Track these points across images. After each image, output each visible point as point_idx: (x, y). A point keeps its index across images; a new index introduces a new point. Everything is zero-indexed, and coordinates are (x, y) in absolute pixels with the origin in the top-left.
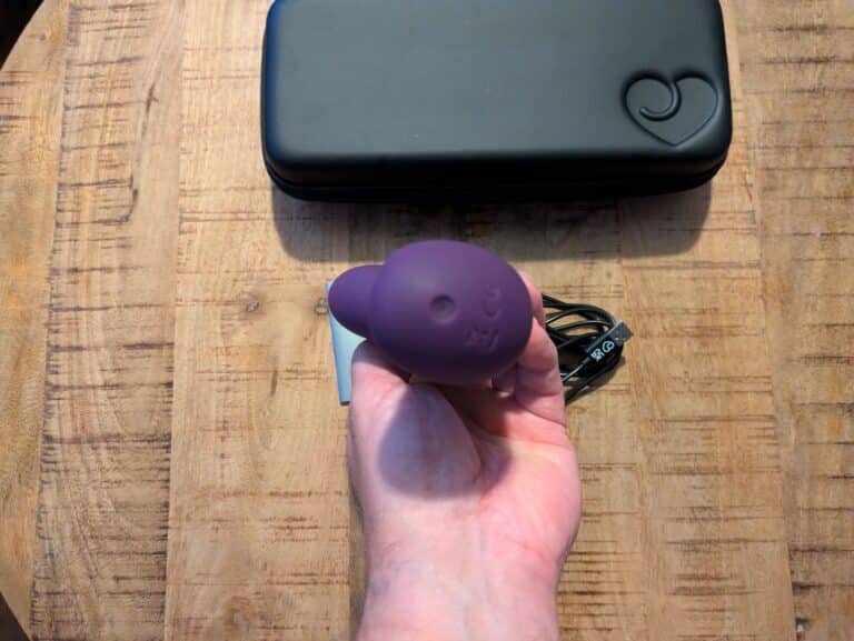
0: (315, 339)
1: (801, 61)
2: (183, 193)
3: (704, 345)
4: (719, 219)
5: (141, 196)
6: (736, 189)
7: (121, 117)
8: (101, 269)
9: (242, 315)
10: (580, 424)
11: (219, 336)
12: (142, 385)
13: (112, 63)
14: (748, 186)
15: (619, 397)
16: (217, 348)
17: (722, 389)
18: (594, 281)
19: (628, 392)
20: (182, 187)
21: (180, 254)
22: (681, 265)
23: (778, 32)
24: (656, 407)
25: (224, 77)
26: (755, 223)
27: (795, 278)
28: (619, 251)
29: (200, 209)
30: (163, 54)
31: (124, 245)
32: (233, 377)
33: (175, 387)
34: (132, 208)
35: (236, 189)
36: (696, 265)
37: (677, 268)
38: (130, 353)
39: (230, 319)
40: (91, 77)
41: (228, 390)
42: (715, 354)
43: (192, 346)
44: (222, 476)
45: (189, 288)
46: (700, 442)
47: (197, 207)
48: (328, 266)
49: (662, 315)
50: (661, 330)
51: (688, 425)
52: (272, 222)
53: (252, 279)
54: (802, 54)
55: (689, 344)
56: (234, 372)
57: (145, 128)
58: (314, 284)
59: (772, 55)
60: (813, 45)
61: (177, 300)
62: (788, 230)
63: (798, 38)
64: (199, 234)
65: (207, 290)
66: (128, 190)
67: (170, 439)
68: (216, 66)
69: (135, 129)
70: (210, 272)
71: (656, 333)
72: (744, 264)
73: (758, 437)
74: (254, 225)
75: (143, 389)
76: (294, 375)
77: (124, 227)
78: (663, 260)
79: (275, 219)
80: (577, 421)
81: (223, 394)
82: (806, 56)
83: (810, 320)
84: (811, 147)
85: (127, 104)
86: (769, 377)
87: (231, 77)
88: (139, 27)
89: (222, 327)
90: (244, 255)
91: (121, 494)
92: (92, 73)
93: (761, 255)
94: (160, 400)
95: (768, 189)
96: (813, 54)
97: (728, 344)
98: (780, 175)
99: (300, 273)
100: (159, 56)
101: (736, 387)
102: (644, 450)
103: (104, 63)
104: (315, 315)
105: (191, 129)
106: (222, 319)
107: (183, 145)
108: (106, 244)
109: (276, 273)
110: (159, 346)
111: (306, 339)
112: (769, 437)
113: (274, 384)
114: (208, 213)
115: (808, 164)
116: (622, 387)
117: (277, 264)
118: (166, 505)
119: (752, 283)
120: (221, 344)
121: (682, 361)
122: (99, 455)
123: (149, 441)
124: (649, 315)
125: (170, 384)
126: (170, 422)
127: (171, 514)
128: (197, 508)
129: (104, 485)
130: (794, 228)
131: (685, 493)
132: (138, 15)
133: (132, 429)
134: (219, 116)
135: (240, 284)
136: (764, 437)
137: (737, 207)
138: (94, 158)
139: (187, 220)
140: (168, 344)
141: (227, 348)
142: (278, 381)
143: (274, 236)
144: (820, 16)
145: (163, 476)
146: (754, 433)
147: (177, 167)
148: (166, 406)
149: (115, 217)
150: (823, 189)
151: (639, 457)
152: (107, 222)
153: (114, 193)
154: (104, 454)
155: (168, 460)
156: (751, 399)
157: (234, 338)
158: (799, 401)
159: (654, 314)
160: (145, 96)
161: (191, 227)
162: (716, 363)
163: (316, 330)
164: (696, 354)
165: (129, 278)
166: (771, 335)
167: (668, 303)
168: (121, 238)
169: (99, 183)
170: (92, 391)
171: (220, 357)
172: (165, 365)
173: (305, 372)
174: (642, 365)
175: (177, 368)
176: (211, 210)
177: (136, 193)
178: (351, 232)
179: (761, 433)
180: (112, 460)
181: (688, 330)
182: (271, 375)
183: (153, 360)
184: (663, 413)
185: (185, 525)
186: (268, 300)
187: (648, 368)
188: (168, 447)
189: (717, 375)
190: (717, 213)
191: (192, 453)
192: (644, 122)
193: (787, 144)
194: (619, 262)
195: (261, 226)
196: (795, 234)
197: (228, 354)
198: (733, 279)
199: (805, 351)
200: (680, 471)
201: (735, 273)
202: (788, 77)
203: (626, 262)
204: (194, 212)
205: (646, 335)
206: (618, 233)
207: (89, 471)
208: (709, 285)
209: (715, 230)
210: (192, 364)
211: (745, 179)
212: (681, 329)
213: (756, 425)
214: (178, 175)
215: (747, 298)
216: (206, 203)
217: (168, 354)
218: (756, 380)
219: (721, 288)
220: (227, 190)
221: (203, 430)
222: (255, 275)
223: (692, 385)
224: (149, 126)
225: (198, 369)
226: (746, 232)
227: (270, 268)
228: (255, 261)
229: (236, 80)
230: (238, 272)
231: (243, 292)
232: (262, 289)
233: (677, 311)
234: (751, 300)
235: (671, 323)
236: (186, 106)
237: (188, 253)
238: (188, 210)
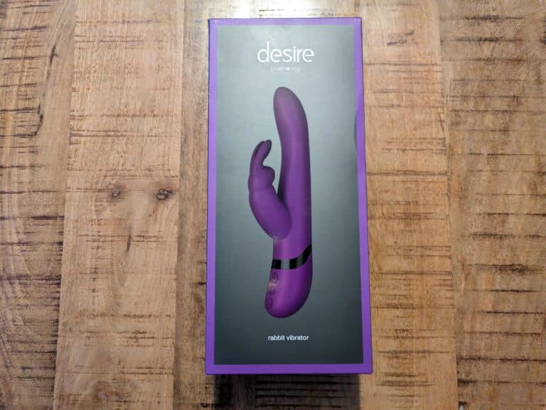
0: (156, 215)
1: (480, 40)
2: (73, 117)
3: (408, 225)
4: (421, 143)
5: (45, 117)
6: (434, 124)
7: (33, 66)
8: (18, 167)
9: (109, 199)
11: (94, 212)
12: (43, 243)
13: (27, 29)
14: (441, 121)
16: (92, 220)
17: (419, 254)
20: (72, 113)
21: (69, 157)
22: (396, 172)
23: (466, 20)
24: (375, 265)
25: (102, 41)
26: (445, 146)
27: (469, 183)
29: (83, 129)
30: (62, 25)
31: (34, 151)
32: (102, 239)
33: (64, 245)
34: (39, 126)
35: (108, 116)
36: (406, 172)
37: (393, 174)
38: (36, 222)
39: (101, 201)
40: (14, 39)
41: (98, 248)
42: (415, 231)
43: (76, 218)
44: (93, 304)
45: (75, 181)
46: (403, 287)
47: (81, 127)
49: (382, 205)
50: (381, 215)
51: (395, 277)
53: (116, 175)
54: (481, 35)
55: (399, 223)
56: (103, 236)
57: (49, 74)
58: (157, 179)
59: (461, 36)
60: (489, 29)
61: (67, 188)
62: (467, 151)
63: (479, 24)
64: (82, 145)
65: (87, 182)
66: (36, 114)
67: (60, 279)
68: (97, 34)
69: (42, 74)
70: (89, 170)
71: (377, 216)
72: (436, 173)
73: (441, 285)
74: (119, 140)
75: (44, 246)
76: (142, 239)
77: (34, 139)
82: (484, 37)
83: (478, 210)
84: (484, 97)
85: (38, 57)
86: (449, 247)
87: (106, 41)
88: (46, 6)
89: (96, 206)
90: (111, 160)
91: (28, 314)
92: (15, 37)
93: (448, 167)
94: (54, 253)
95: (455, 124)
96: (488, 36)
97: (424, 224)
98: (463, 114)
99: (148, 173)
100: (59, 27)
103: (23, 30)
104: (156, 200)
105: (79, 76)
106: (96, 201)
108: (21, 150)
109: (132, 172)
110: (54, 218)
111: (151, 216)
112: (447, 285)
113: (129, 245)
114: (88, 131)
115: (482, 108)
117: (133, 166)
118: (57, 321)
119: (441, 185)
120: (95, 217)
121: (393, 235)
122: (14, 288)
123: (46, 280)
124: (374, 205)
125: (61, 243)
126: (60, 268)
127: (60, 327)
128: (77, 323)
129: (17, 307)
130: (471, 149)
131: (392, 321)
133: (37, 272)
134: (97, 67)
135: (108, 179)
136: (444, 285)
137: (434, 136)
138: (15, 93)
139: (75, 135)
140: (61, 217)
141: (99, 220)
142: (132, 242)
144: (494, 10)
145: (55, 302)
146: (437, 283)
147: (69, 100)
148: (58, 257)
149: (27, 133)
150: (490, 125)
152: (23, 136)
153: (28, 116)
154: (18, 288)
155: (58, 292)
157: (104, 213)
158: (468, 263)
159: (376, 204)
160: (49, 52)
161: (77, 140)
162: (416, 237)
163: (157, 210)
164: (402, 231)
165: (36, 173)
166: (452, 219)
167: (385, 197)
168: (31, 147)
169: (18, 110)
170: (10, 247)
171: (94, 226)
172: (58, 231)
173: (150, 237)
175: (66, 233)
176: (90, 129)
177: (42, 117)
178: (182, 145)
179: (442, 282)
180: (23, 292)
181: (399, 215)
182: (127, 238)
183: (50, 227)
184: (380, 269)
185: (69, 335)
186: (126, 190)
188: (59, 284)
189: (415, 244)
190: (420, 139)
191: (74, 288)
193: (468, 94)
195: (123, 140)
196: (471, 154)
197: (99, 224)
198: (430, 182)
199: (474, 230)
200: (389, 306)
201: (430, 178)
202: (471, 50)
204: (80, 131)
205: (371, 218)
207: (7, 298)
208: (413, 186)
209: (419, 150)
210: (75, 230)
211: (440, 117)
212: (394, 214)
213: (439, 277)
214: (70, 106)
215: (438, 195)
216: (86, 124)
217: (60, 223)
218: (441, 249)
219: (421, 188)
220: (102, 116)
221: (81, 273)
222: (118, 173)
223: (399, 251)
224: (52, 72)
225: (79, 234)
226: (439, 152)
227: (128, 168)
228: (119, 164)
229: (109, 43)
230: (108, 171)
231: (110, 184)
232: (123, 182)
233: (391, 202)
234: (440, 196)
235: (388, 210)
236: (76, 59)
237: (75, 157)
238: (76, 129)
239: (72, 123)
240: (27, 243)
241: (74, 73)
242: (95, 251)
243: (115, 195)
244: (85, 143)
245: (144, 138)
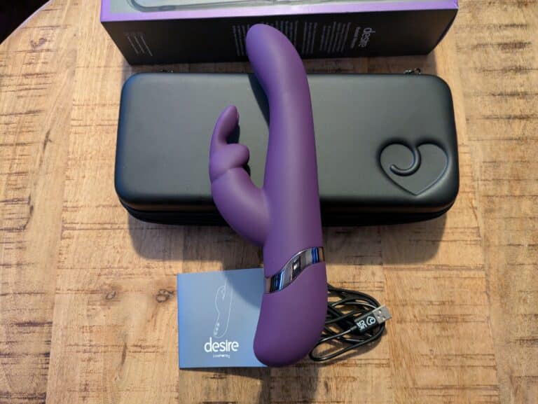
0: (155, 320)
1: (509, 118)
2: (65, 209)
3: (444, 329)
4: (453, 233)
5: (36, 209)
6: (465, 211)
7: (25, 153)
8: (3, 265)
9: (103, 302)
10: (352, 390)
11: (86, 318)
12: (27, 354)
13: (21, 114)
14: (474, 208)
15: (382, 369)
16: (83, 327)
17: (458, 364)
18: (362, 279)
19: (388, 365)
20: (65, 204)
22: (426, 267)
23: (492, 97)
24: (409, 378)
25: (100, 125)
26: (479, 236)
27: (510, 278)
28: (379, 260)
29: (76, 222)
30: (58, 109)
31: (21, 247)
32: (94, 349)
33: (51, 357)
34: (28, 219)
35: (104, 206)
36: (437, 267)
37: (423, 270)
38: (21, 329)
39: (93, 305)
40: (6, 124)
41: (89, 360)
42: (452, 336)
43: (65, 324)
45: (67, 281)
47: (75, 219)
48: (167, 263)
49: (413, 306)
50: (412, 317)
51: (433, 392)
52: (128, 231)
53: (111, 274)
54: (509, 112)
55: (433, 328)
56: (95, 345)
57: (41, 161)
58: (157, 278)
59: (488, 113)
60: (518, 106)
61: (56, 289)
62: (504, 242)
63: (506, 101)
65: (78, 282)
66: (26, 205)
67: (45, 398)
68: (95, 118)
69: (35, 162)
70: (81, 269)
71: (408, 319)
72: (472, 267)
73: (487, 402)
74: (116, 233)
75: (28, 357)
76: (139, 349)
77: (22, 234)
79: (130, 229)
80: (350, 388)
81: (86, 362)
82: (513, 114)
83: (522, 311)
84: (519, 180)
85: (30, 143)
86: (493, 355)
87: (105, 125)
88: (42, 89)
89: (88, 310)
90: (106, 257)
92: (7, 121)
93: (485, 260)
94: (40, 366)
95: (489, 211)
96: (518, 113)
97: (462, 328)
98: (496, 200)
99: (147, 270)
100: (54, 110)
101: (469, 362)
103: (16, 114)
104: (156, 302)
105: (73, 162)
106: (88, 304)
107: (67, 173)
108: (8, 246)
109: (129, 269)
110: (41, 324)
111: (149, 321)
112: (494, 402)
113: (124, 356)
114: (82, 223)
115: (517, 193)
116: (384, 362)
117: (130, 263)
119: (479, 283)
120: (86, 324)
121: (428, 341)
123: (29, 399)
124: (403, 306)
125: (47, 354)
126: (45, 384)
130: (509, 241)
132: (42, 80)
133: (18, 389)
134: (94, 153)
135: (103, 278)
136: (491, 402)
137: (466, 224)
138: (5, 183)
139: (67, 229)
140: (48, 323)
141: (91, 327)
142: (127, 353)
143: (129, 241)
144: (522, 86)
146: (482, 399)
147: (63, 190)
148: (44, 371)
149: (15, 226)
150: (529, 212)
152: (10, 230)
153: (16, 208)
156: (480, 371)
157: (96, 319)
158: (516, 374)
159: (407, 304)
160: (43, 137)
161: (69, 234)
162: (453, 343)
163: (157, 314)
164: (438, 336)
165: (23, 272)
166: (493, 322)
167: (417, 296)
168: (19, 242)
169: (6, 201)
171: (85, 334)
172: (44, 339)
173: (148, 347)
174: (399, 344)
175: (53, 342)
176: (85, 222)
177: (32, 208)
178: (185, 238)
179: (488, 398)
181: (433, 317)
182: (122, 348)
183: (36, 335)
184: (414, 383)
186: (123, 290)
187: (403, 347)
189: (454, 352)
190: (451, 228)
192: (395, 177)
193: (501, 178)
194: (381, 266)
195: (120, 234)
196: (510, 245)
197: (91, 332)
198: (465, 278)
199: (520, 334)
201: (465, 274)
202: (500, 129)
203: (386, 266)
204: (72, 223)
205: (401, 321)
206: (379, 242)
208: (447, 283)
209: (451, 241)
210: (64, 338)
211: (471, 203)
212: (427, 317)
213: (484, 393)
214: (63, 195)
215: (475, 293)
216: (81, 216)
217: (47, 331)
218: (483, 357)
219: (456, 286)
220: (97, 207)
221: (70, 391)
222: (114, 271)
223: (436, 361)
224: (45, 159)
225: (68, 343)
226: (473, 243)
227: (125, 266)
228: (115, 260)
229: (107, 127)
230: (102, 269)
231: (105, 284)
232: (119, 282)
233: (424, 303)
234: (478, 294)
235: (420, 311)
236: (72, 145)
237: (66, 253)
238: (68, 222)
239: (65, 215)
240: (9, 355)
241: (69, 159)
242: (85, 364)
243: (110, 297)
244: (78, 238)
245: (144, 231)
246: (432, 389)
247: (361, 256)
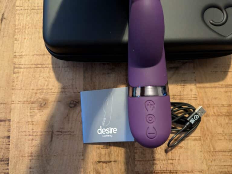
0: (69, 118)
2: (15, 57)
3: (230, 119)
9: (39, 108)
10: (180, 153)
11: (29, 117)
15: (196, 142)
16: (28, 122)
18: (185, 93)
19: (200, 140)
20: (15, 54)
22: (220, 86)
24: (211, 146)
25: (33, 9)
28: (195, 80)
29: (22, 64)
32: (35, 134)
33: (11, 138)
35: (37, 55)
36: (227, 86)
37: (219, 88)
39: (34, 110)
41: (33, 140)
43: (18, 120)
45: (18, 97)
46: (230, 160)
47: (20, 62)
49: (213, 107)
50: (213, 113)
51: (224, 153)
52: (51, 68)
53: (43, 92)
55: (224, 119)
56: (35, 132)
58: (69, 95)
61: (12, 101)
64: (21, 74)
65: (24, 97)
67: (8, 161)
68: (30, 5)
70: (25, 90)
71: (211, 114)
74: (44, 70)
76: (60, 133)
78: (213, 84)
79: (53, 67)
80: (179, 152)
81: (31, 141)
89: (30, 113)
90: (40, 83)
94: (5, 143)
99: (63, 90)
102: (207, 164)
104: (69, 108)
105: (19, 30)
106: (31, 109)
107: (16, 37)
109: (53, 90)
110: (4, 121)
111: (65, 118)
113: (52, 137)
114: (25, 65)
116: (197, 138)
117: (53, 86)
120: (30, 120)
121: (222, 126)
124: (208, 107)
125: (9, 137)
126: (9, 153)
134: (30, 25)
135: (38, 95)
139: (17, 68)
140: (8, 120)
141: (32, 122)
142: (54, 136)
143: (52, 74)
147: (13, 46)
148: (7, 146)
151: (205, 167)
155: (8, 169)
157: (35, 117)
159: (210, 107)
160: (0, 17)
161: (18, 70)
163: (70, 114)
164: (227, 124)
167: (215, 102)
171: (30, 126)
172: (7, 129)
173: (66, 132)
174: (205, 128)
175: (12, 130)
178: (84, 72)
181: (224, 113)
182: (51, 133)
183: (2, 127)
184: (214, 149)
186: (48, 102)
187: (208, 130)
188: (8, 164)
191: (17, 166)
194: (195, 85)
195: (47, 70)
197: (33, 124)
203: (198, 85)
204: (20, 65)
205: (207, 115)
206: (194, 73)
210: (18, 128)
212: (221, 113)
214: (13, 49)
216: (24, 61)
217: (8, 124)
220: (33, 55)
221: (22, 156)
222: (44, 91)
223: (226, 137)
224: (2, 29)
225: (20, 131)
227: (50, 88)
228: (44, 85)
229: (37, 10)
230: (37, 90)
231: (39, 98)
232: (47, 97)
233: (219, 106)
235: (217, 110)
236: (17, 21)
237: (17, 81)
238: (17, 64)
239: (15, 60)
241: (16, 29)
243: (43, 105)
244: (23, 73)
245: (60, 69)
246: (224, 152)
247: (184, 81)
